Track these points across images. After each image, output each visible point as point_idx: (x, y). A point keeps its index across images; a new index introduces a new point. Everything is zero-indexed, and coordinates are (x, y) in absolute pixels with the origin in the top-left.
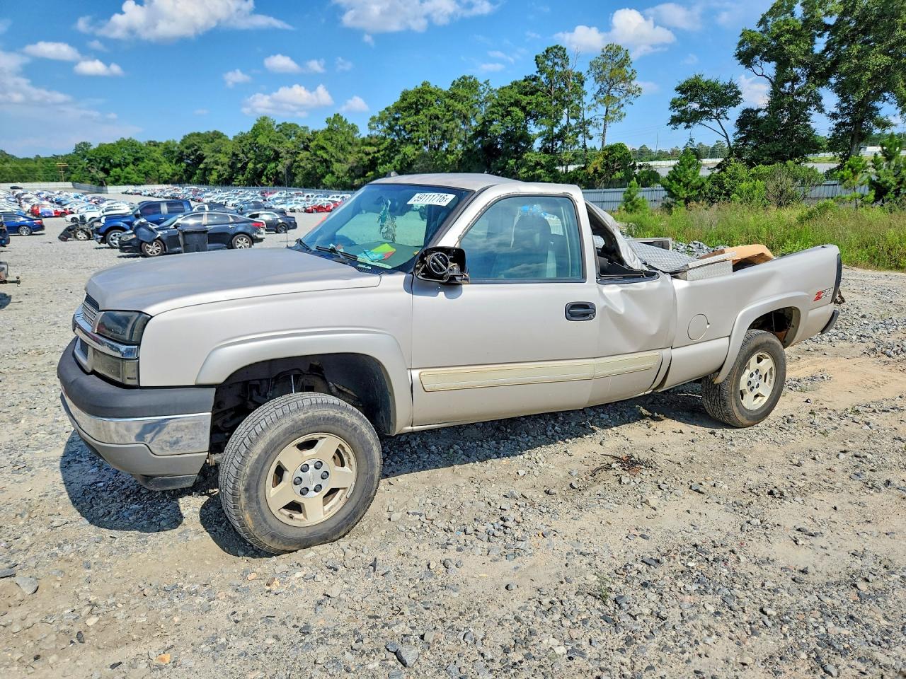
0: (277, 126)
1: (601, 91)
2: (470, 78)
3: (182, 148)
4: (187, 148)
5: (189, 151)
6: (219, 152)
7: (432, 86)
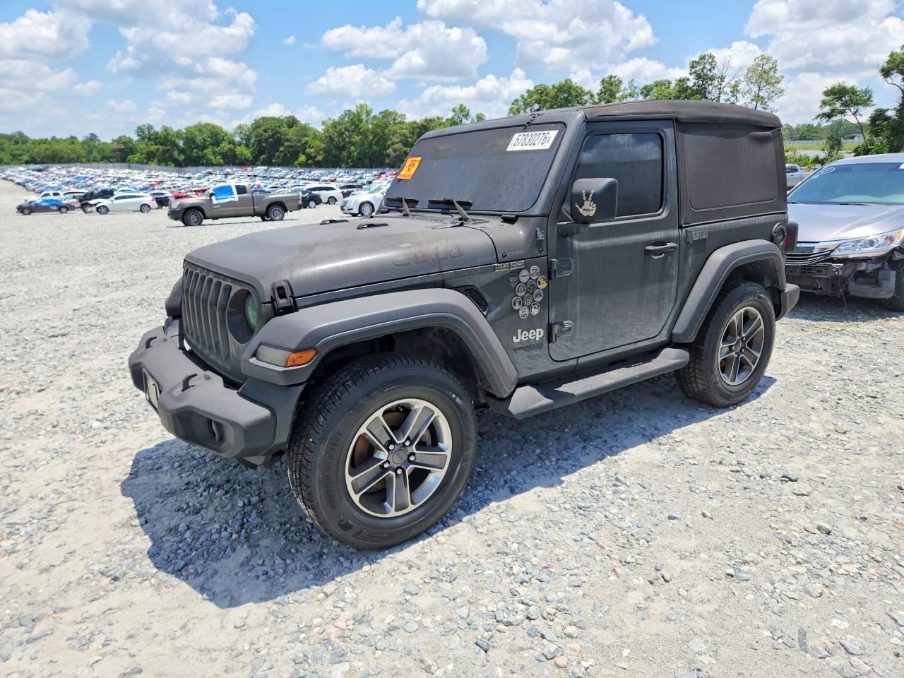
0: (380, 113)
1: (749, 92)
2: (615, 77)
3: (261, 130)
4: (265, 131)
5: (267, 135)
6: (305, 135)
7: (574, 83)
